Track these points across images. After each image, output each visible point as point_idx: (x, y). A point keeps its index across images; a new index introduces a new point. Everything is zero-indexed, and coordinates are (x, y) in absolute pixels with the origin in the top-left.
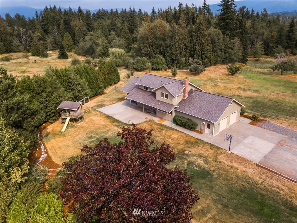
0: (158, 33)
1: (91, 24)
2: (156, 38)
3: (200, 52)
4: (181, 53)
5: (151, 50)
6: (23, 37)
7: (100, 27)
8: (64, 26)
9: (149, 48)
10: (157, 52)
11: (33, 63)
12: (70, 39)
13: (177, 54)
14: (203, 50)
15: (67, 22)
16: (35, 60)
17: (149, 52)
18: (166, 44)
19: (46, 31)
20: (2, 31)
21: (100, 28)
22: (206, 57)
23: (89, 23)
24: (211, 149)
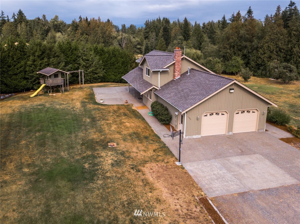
1: (188, 32)
2: (241, 38)
5: (231, 52)
6: (124, 41)
8: (162, 33)
9: (230, 49)
13: (264, 57)
15: (166, 29)
17: (228, 54)
18: (252, 46)
19: (146, 38)
20: (107, 35)
23: (186, 31)
24: (154, 151)
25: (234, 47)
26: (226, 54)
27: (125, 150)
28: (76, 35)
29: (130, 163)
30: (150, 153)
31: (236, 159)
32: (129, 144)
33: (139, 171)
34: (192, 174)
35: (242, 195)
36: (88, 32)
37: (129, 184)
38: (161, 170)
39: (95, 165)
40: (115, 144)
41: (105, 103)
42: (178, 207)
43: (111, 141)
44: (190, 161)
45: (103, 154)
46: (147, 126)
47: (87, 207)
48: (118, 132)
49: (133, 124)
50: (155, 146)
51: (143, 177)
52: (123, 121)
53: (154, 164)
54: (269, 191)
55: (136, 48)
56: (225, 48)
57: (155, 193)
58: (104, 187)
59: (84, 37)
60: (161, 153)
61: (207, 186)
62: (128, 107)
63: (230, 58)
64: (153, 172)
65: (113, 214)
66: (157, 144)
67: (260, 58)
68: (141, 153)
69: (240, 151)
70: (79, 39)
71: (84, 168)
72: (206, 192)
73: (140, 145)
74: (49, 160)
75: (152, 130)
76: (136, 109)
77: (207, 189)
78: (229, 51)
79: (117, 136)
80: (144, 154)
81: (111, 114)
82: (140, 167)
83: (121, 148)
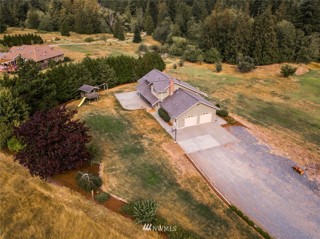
0: (220, 24)
1: (174, 8)
2: (218, 30)
3: (260, 48)
4: (239, 47)
5: (211, 42)
6: (111, 19)
7: (182, 10)
8: (149, 8)
9: (210, 39)
10: (216, 44)
11: (108, 45)
12: (151, 22)
13: (235, 48)
14: (264, 46)
16: (111, 43)
17: (208, 44)
18: (227, 37)
19: (133, 13)
20: (94, 13)
21: (182, 12)
22: (267, 53)
23: (172, 7)
24: (164, 137)
25: (213, 37)
26: (207, 43)
27: (151, 138)
28: (61, 14)
29: (155, 144)
30: (163, 139)
31: (199, 138)
32: (152, 135)
33: (160, 147)
34: (181, 146)
35: (199, 152)
36: (73, 10)
37: (157, 152)
38: (169, 145)
39: (142, 146)
40: (146, 135)
41: (130, 109)
42: (177, 158)
43: (144, 134)
44: (180, 140)
45: (143, 141)
46: (158, 124)
47: (146, 161)
48: (145, 129)
49: (151, 123)
50: (164, 135)
51: (162, 149)
52: (145, 121)
53: (165, 143)
54: (209, 149)
55: (124, 25)
56: (206, 37)
57: (168, 154)
58: (149, 154)
59: (69, 17)
60: (167, 138)
61: (186, 150)
62: (144, 110)
63: (210, 47)
64: (166, 146)
65: (155, 162)
66: (165, 134)
67: (232, 48)
68: (159, 139)
69: (201, 134)
70: (65, 19)
71: (137, 148)
72: (186, 152)
73: (157, 135)
74: (121, 146)
75: (161, 126)
76: (149, 112)
77: (187, 151)
78: (209, 41)
79: (145, 131)
80: (160, 139)
81: (137, 117)
82: (160, 145)
83: (149, 137)
